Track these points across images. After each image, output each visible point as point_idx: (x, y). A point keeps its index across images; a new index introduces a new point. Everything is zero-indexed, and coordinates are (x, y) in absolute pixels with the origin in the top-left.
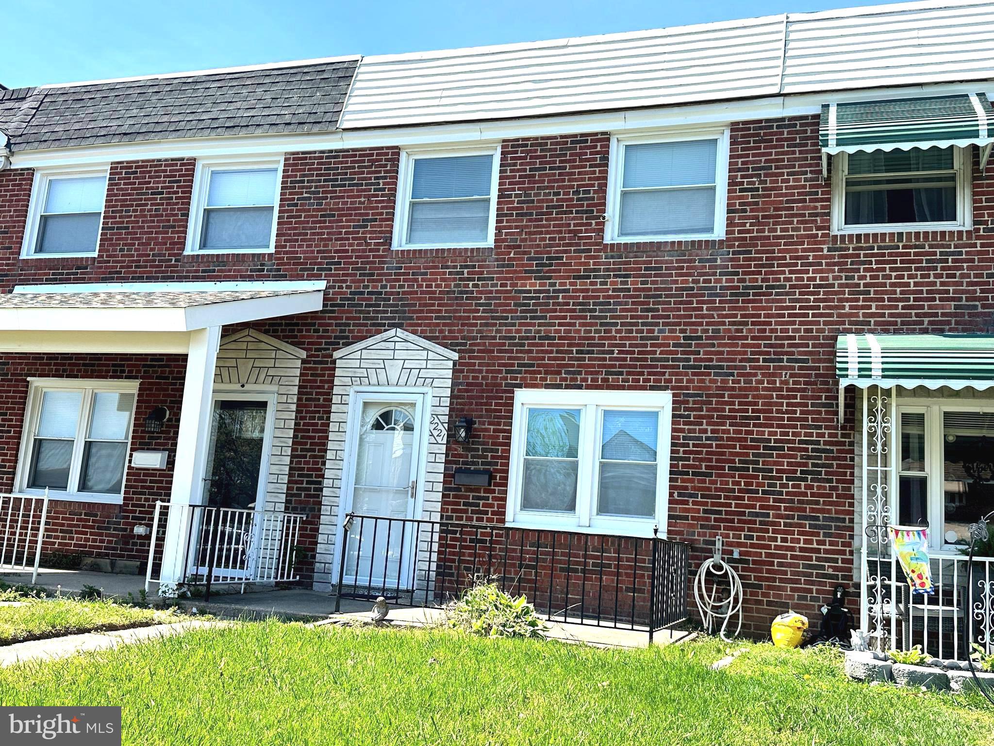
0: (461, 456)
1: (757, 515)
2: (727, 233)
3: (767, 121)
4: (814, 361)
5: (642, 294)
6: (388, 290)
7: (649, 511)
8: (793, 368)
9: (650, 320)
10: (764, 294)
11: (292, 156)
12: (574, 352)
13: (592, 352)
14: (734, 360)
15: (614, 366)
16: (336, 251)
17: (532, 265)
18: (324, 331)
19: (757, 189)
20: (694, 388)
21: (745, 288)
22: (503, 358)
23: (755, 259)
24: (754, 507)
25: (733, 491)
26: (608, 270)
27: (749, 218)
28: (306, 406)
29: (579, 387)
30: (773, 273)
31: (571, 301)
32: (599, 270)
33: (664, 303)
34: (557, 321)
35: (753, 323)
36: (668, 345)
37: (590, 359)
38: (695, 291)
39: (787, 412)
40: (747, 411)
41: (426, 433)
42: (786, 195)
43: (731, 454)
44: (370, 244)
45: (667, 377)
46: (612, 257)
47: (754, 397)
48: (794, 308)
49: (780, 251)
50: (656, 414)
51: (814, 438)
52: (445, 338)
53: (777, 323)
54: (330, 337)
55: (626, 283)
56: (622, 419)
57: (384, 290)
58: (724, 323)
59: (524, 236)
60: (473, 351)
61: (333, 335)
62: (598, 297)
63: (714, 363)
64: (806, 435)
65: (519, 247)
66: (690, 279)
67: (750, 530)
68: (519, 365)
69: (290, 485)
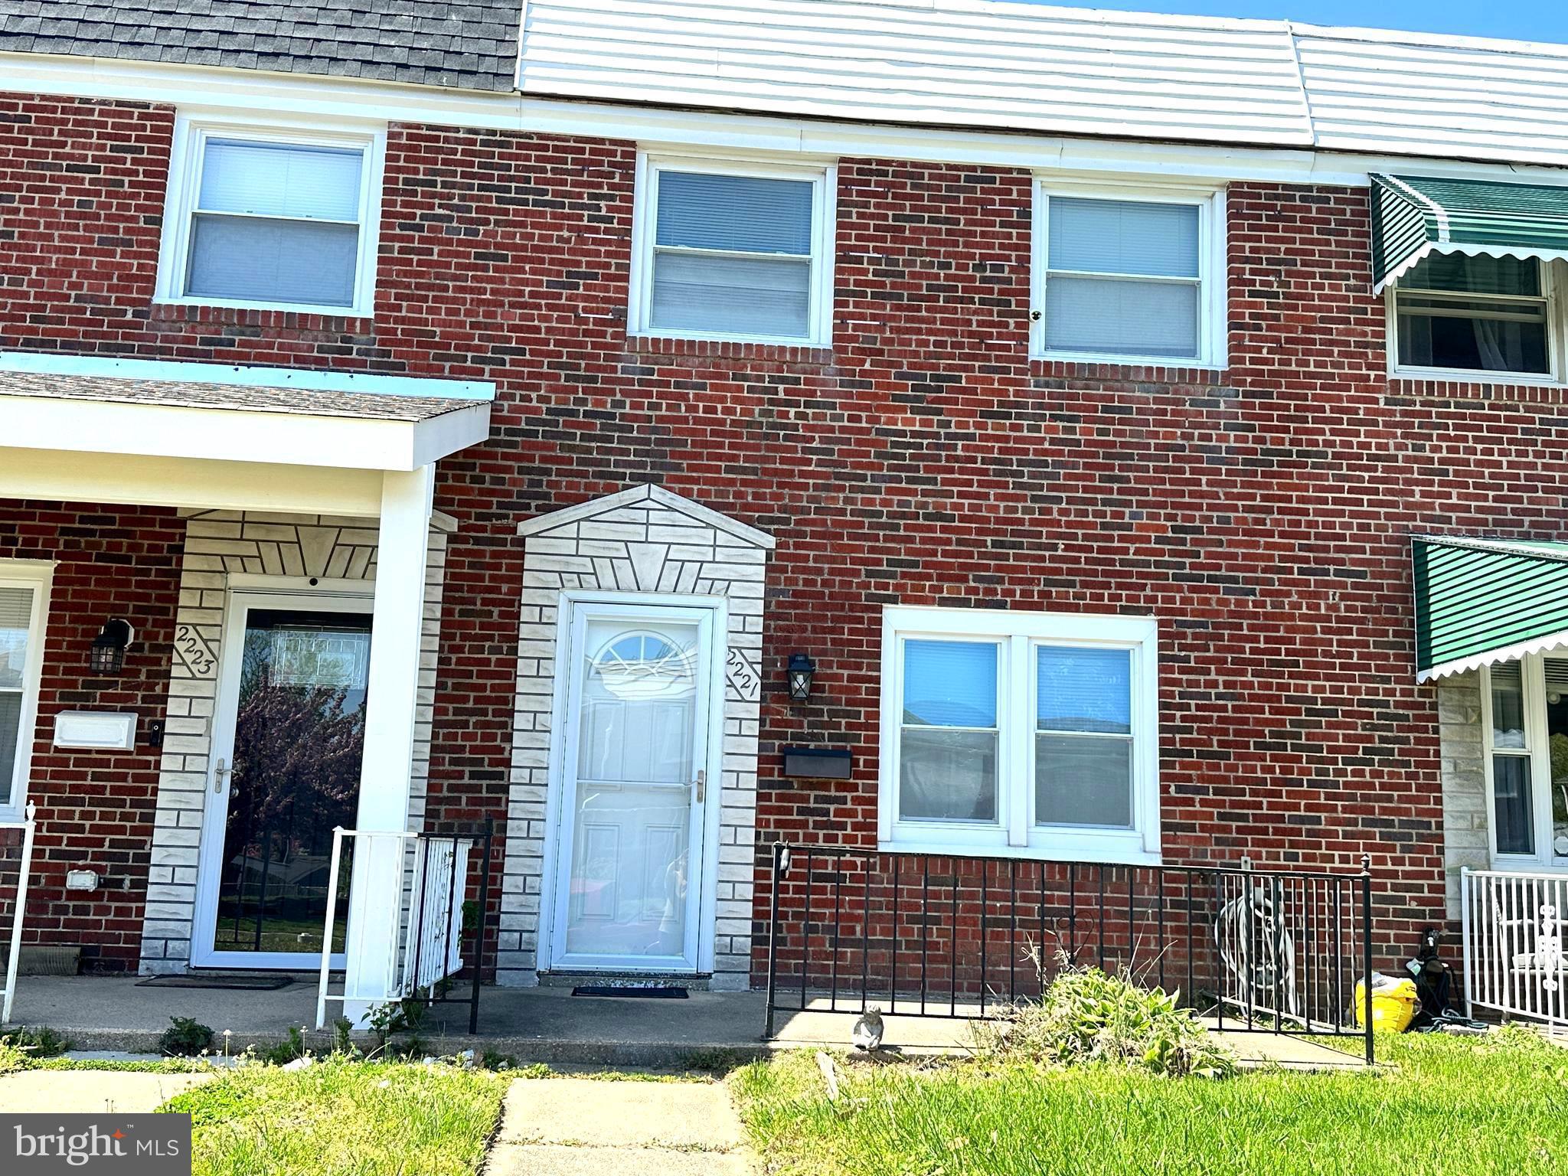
0: (788, 724)
1: (1302, 820)
2: (1231, 360)
3: (1286, 187)
4: (1374, 575)
5: (1101, 451)
6: (627, 410)
7: (1120, 816)
8: (1344, 585)
9: (1115, 496)
10: (1295, 465)
11: (405, 131)
12: (989, 543)
13: (1020, 546)
14: (1254, 569)
15: (1059, 571)
16: (513, 328)
17: (905, 387)
18: (494, 481)
19: (1276, 295)
20: (1194, 613)
21: (1265, 452)
22: (860, 549)
23: (1278, 407)
24: (1297, 807)
25: (1264, 781)
26: (1041, 406)
27: (1264, 339)
28: (462, 625)
29: (1001, 605)
30: (1307, 431)
31: (979, 455)
32: (1025, 405)
33: (1138, 469)
34: (955, 489)
35: (1281, 511)
36: (1148, 540)
37: (1017, 557)
38: (1187, 453)
39: (1339, 655)
40: (1278, 652)
41: (720, 684)
42: (1319, 309)
43: (1257, 721)
44: (586, 321)
45: (1148, 592)
46: (1047, 385)
47: (1288, 629)
48: (1341, 490)
49: (1315, 398)
50: (1125, 655)
51: (1380, 697)
52: (746, 507)
53: (1317, 513)
54: (509, 494)
55: (1073, 430)
56: (1070, 662)
57: (618, 411)
58: (1235, 508)
59: (888, 334)
60: (803, 534)
61: (515, 489)
62: (1026, 452)
63: (1223, 572)
64: (1369, 691)
65: (881, 352)
66: (1179, 432)
67: (1293, 844)
68: (890, 563)
69: (433, 781)
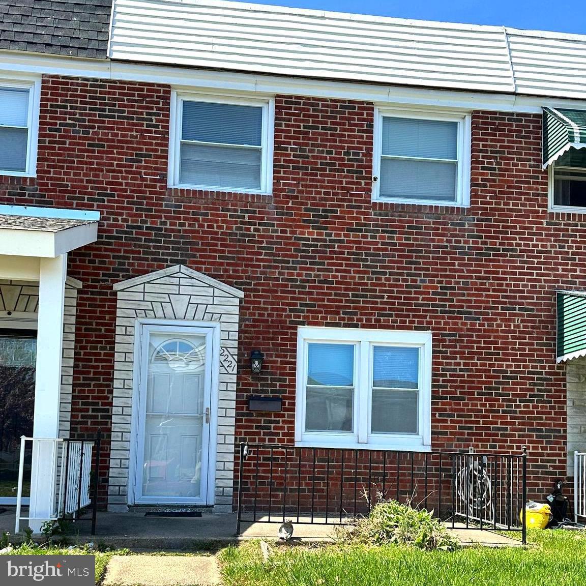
0: (251, 385)
1: (499, 429)
2: (472, 202)
3: (501, 113)
4: (538, 310)
5: (406, 248)
6: (168, 226)
7: (411, 428)
8: (523, 315)
9: (413, 272)
10: (501, 255)
11: (51, 79)
12: (350, 295)
13: (366, 296)
14: (479, 308)
15: (384, 309)
16: (108, 183)
17: (309, 216)
18: (100, 262)
19: (494, 169)
20: (450, 329)
21: (487, 249)
22: (286, 298)
23: (494, 226)
24: (496, 423)
25: (481, 411)
26: (377, 226)
27: (488, 192)
28: (86, 336)
29: (356, 326)
30: (508, 239)
31: (346, 251)
32: (369, 225)
33: (424, 257)
34: (334, 268)
35: (494, 279)
36: (428, 293)
37: (364, 302)
38: (449, 249)
39: (519, 349)
40: (490, 348)
41: (217, 365)
42: (516, 176)
43: (479, 382)
44: (146, 180)
45: (428, 319)
46: (380, 215)
47: (495, 337)
48: (523, 268)
49: (512, 221)
50: (416, 350)
51: (539, 370)
52: (230, 277)
53: (511, 279)
54: (108, 269)
55: (392, 238)
56: (389, 354)
57: (163, 227)
58: (471, 277)
59: (300, 188)
60: (258, 291)
61: (112, 267)
62: (369, 249)
63: (465, 309)
64: (533, 367)
65: (297, 197)
66: (445, 239)
67: (494, 441)
68: (301, 305)
69: (73, 413)
